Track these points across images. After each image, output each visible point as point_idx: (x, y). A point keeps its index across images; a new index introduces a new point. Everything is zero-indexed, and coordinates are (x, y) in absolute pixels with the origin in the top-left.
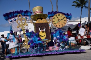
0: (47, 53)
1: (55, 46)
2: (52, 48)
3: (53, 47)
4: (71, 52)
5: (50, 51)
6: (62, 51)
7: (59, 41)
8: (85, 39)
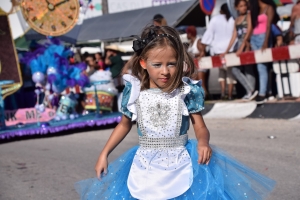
0: (12, 133)
1: (40, 107)
2: (28, 116)
3: (30, 110)
4: (99, 124)
5: (21, 124)
6: (66, 122)
7: (54, 87)
8: (230, 68)
